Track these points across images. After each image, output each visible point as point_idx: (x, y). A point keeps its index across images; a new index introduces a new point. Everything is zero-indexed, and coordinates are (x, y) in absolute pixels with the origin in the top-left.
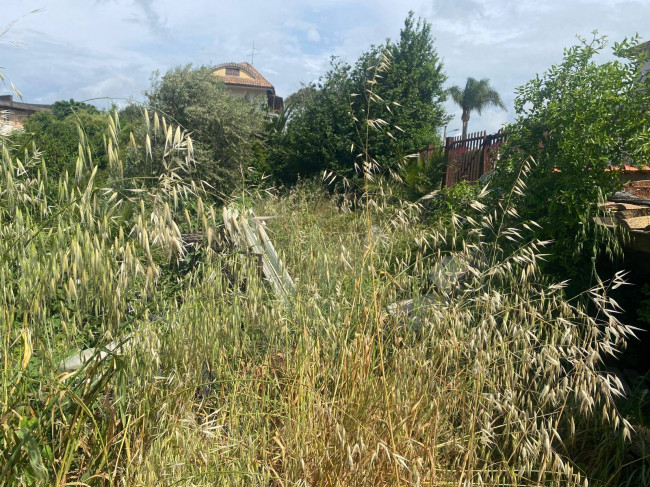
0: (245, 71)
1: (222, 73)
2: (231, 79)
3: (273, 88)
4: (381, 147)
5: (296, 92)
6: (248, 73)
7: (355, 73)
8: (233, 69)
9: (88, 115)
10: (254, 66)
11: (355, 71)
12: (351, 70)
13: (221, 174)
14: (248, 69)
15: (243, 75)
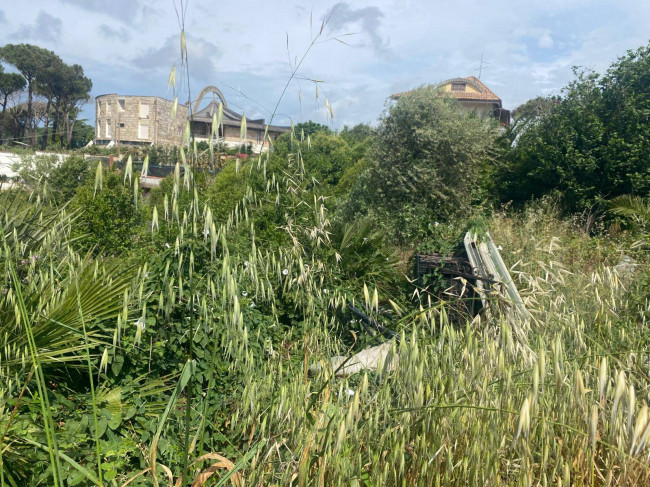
0: (471, 85)
1: (448, 88)
2: (456, 94)
3: (500, 101)
4: (635, 162)
5: (525, 103)
6: (475, 87)
7: (605, 81)
8: (459, 84)
9: (324, 136)
10: (481, 80)
11: (605, 79)
12: (600, 78)
13: (446, 193)
14: (474, 83)
15: (469, 90)
